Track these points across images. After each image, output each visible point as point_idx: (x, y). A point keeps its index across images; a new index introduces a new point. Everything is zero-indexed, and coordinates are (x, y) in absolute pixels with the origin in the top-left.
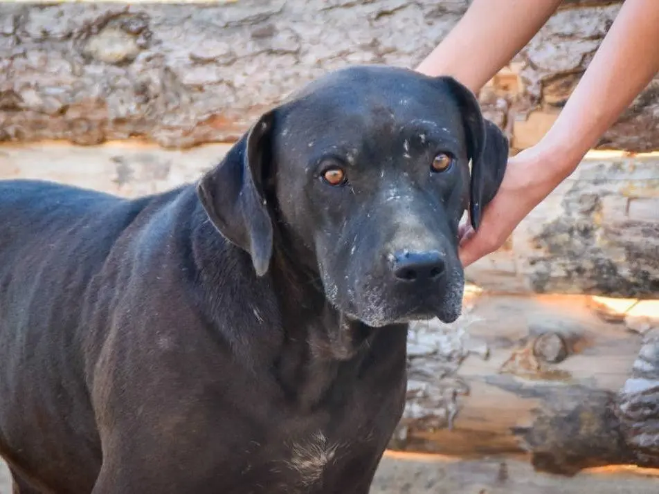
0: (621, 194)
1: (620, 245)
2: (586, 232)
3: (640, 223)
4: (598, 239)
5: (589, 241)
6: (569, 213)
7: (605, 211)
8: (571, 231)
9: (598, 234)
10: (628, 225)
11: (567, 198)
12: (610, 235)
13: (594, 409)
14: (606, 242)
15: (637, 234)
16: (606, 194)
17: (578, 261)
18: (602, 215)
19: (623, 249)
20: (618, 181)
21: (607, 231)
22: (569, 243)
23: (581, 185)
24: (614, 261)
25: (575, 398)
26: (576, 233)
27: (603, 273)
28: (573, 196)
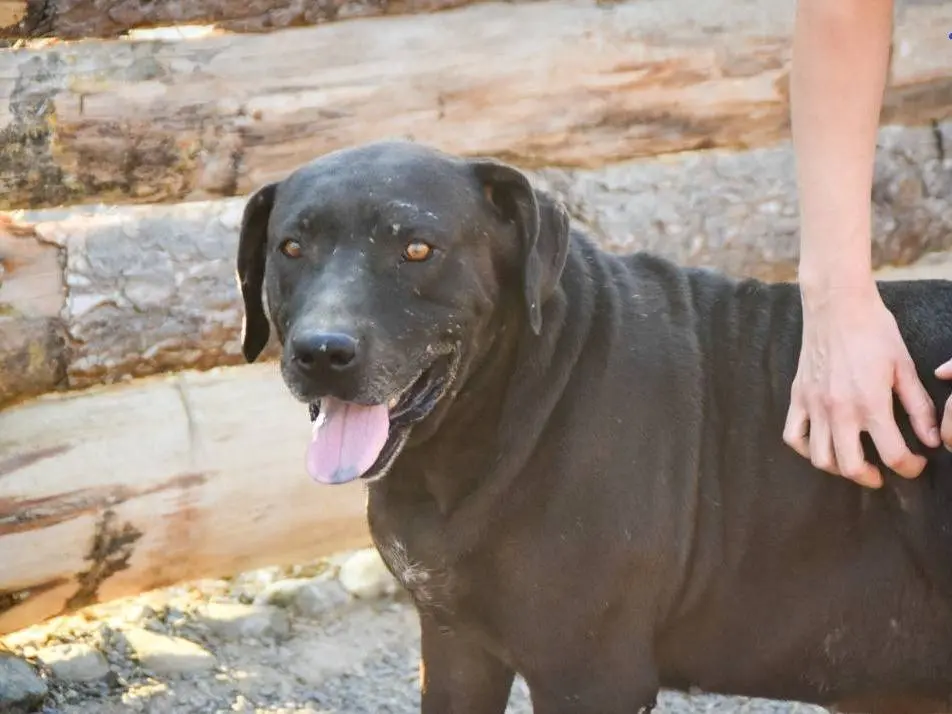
0: (72, 90)
1: (73, 149)
2: (40, 139)
3: (95, 123)
4: (53, 146)
5: (41, 148)
6: (19, 119)
7: (59, 111)
8: (23, 141)
9: (52, 139)
10: (83, 126)
11: (13, 101)
12: (65, 139)
13: (40, 340)
14: (60, 148)
15: (93, 135)
16: (55, 91)
17: (23, 174)
18: (56, 116)
19: (76, 154)
20: (63, 76)
21: (63, 136)
22: (20, 154)
23: (25, 82)
24: (64, 167)
25: (23, 331)
26: (28, 141)
27: (45, 183)
28: (19, 99)
